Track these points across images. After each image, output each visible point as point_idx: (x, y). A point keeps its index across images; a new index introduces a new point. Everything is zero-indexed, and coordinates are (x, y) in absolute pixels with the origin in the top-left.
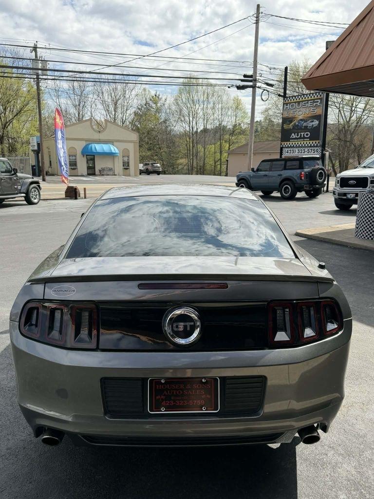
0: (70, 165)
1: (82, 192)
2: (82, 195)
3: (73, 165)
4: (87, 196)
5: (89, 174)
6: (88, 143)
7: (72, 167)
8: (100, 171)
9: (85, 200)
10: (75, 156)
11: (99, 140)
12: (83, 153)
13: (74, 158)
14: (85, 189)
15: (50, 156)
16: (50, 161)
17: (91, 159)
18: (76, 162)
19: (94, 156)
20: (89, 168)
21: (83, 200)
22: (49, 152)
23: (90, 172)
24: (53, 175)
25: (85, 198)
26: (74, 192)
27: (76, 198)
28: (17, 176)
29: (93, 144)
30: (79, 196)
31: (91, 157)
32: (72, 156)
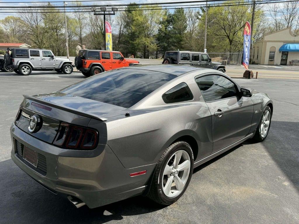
0: (270, 58)
1: (255, 75)
2: (255, 77)
3: (272, 58)
4: (258, 77)
5: (281, 64)
6: (285, 43)
7: (271, 60)
8: (290, 62)
9: (256, 79)
10: (274, 52)
11: (294, 41)
12: (280, 51)
13: (273, 53)
14: (257, 73)
15: (258, 52)
16: (258, 56)
17: (285, 55)
18: (274, 56)
19: (288, 52)
20: (282, 60)
21: (255, 79)
22: (258, 50)
23: (283, 63)
24: (257, 64)
25: (256, 78)
26: (248, 74)
27: (249, 78)
28: (211, 63)
29: (288, 45)
30: (253, 77)
31: (285, 53)
32: (272, 52)
